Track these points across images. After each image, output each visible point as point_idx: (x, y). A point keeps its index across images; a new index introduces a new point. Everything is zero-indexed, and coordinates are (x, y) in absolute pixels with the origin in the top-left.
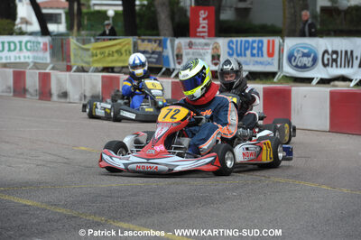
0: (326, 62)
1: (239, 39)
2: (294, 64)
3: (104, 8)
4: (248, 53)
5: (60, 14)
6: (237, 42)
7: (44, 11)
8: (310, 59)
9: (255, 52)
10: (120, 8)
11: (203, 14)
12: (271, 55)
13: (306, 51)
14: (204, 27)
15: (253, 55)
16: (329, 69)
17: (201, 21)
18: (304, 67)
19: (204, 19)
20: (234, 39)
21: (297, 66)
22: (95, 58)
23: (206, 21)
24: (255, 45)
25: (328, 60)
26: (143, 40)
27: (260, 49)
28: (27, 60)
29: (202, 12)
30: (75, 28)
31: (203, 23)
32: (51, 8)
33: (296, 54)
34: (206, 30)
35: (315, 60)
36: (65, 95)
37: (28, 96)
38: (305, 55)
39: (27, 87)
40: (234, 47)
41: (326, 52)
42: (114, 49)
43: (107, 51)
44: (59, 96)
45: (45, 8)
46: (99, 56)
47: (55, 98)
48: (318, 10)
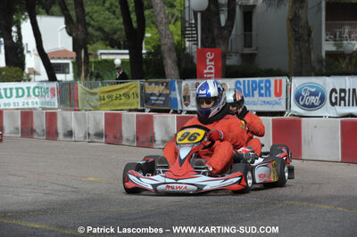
0: (334, 101)
1: (247, 79)
2: (302, 103)
3: (111, 57)
4: (256, 93)
5: (68, 64)
6: (244, 82)
7: (52, 61)
8: (318, 98)
9: (263, 92)
10: (127, 57)
11: (210, 56)
12: (278, 94)
13: (313, 90)
14: (211, 69)
15: (261, 95)
16: (337, 107)
17: (208, 63)
18: (312, 106)
19: (211, 61)
20: (241, 80)
21: (304, 105)
22: (103, 102)
23: (213, 63)
24: (263, 85)
25: (336, 98)
26: (150, 83)
27: (268, 89)
28: (35, 106)
29: (209, 53)
30: (83, 74)
31: (210, 64)
32: (59, 58)
33: (303, 94)
34: (213, 71)
35: (322, 99)
36: (70, 134)
37: (35, 136)
38: (312, 94)
39: (34, 127)
40: (242, 87)
41: (334, 90)
42: (122, 92)
43: (114, 94)
44: (65, 135)
45: (53, 58)
46: (107, 100)
47: (61, 137)
48: (324, 54)
